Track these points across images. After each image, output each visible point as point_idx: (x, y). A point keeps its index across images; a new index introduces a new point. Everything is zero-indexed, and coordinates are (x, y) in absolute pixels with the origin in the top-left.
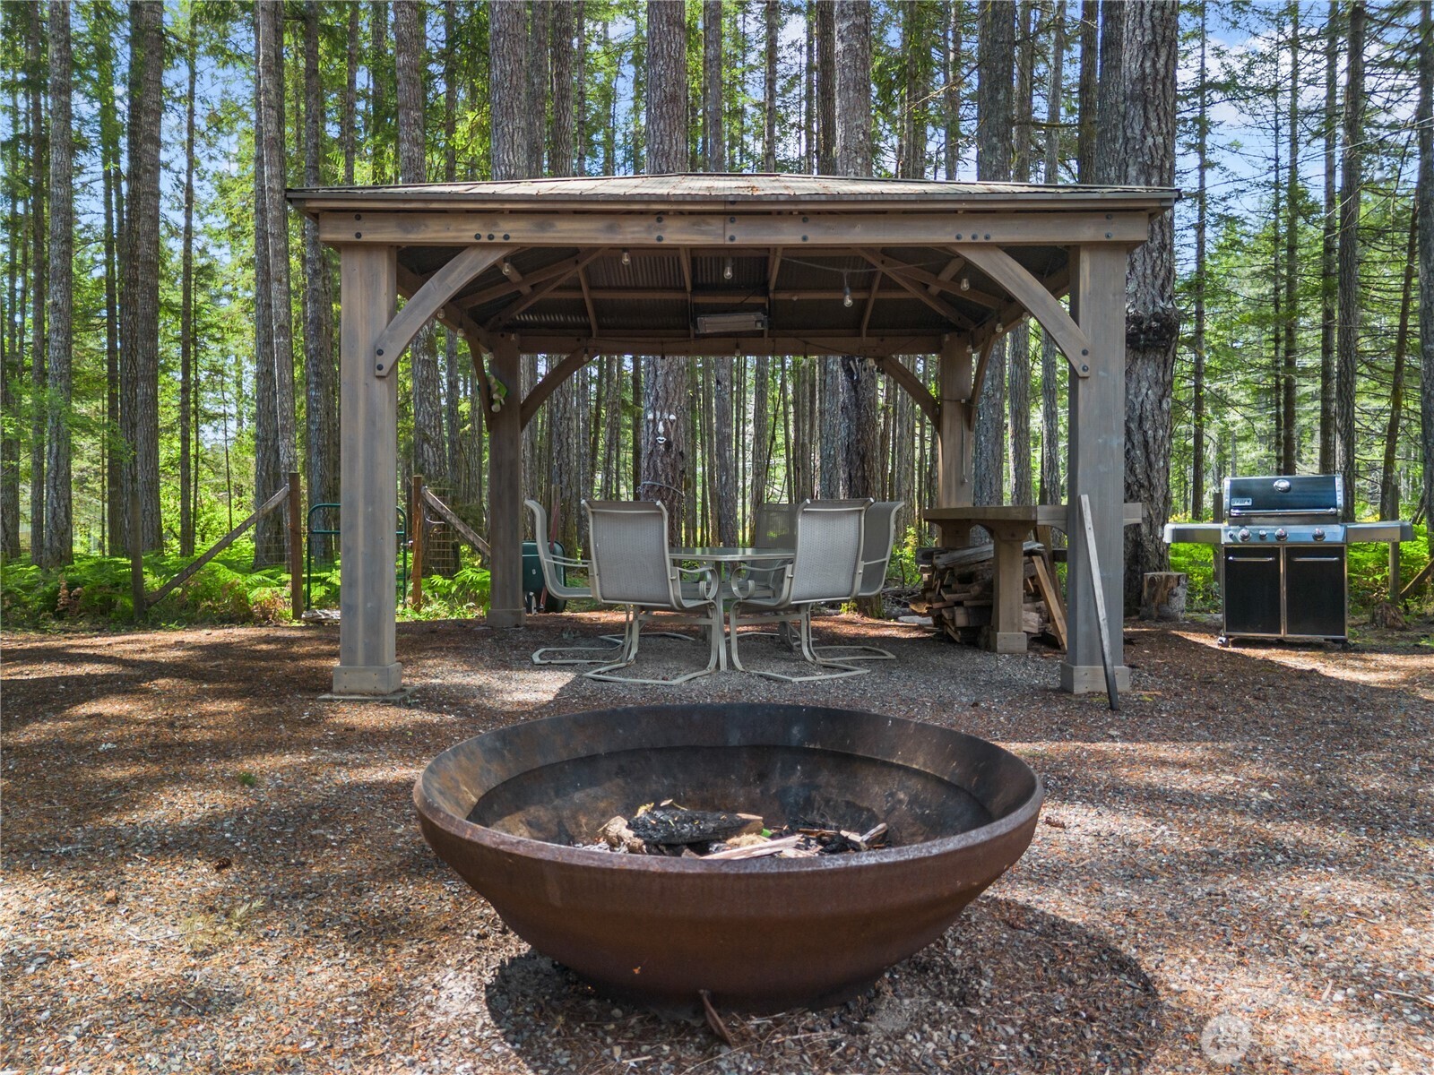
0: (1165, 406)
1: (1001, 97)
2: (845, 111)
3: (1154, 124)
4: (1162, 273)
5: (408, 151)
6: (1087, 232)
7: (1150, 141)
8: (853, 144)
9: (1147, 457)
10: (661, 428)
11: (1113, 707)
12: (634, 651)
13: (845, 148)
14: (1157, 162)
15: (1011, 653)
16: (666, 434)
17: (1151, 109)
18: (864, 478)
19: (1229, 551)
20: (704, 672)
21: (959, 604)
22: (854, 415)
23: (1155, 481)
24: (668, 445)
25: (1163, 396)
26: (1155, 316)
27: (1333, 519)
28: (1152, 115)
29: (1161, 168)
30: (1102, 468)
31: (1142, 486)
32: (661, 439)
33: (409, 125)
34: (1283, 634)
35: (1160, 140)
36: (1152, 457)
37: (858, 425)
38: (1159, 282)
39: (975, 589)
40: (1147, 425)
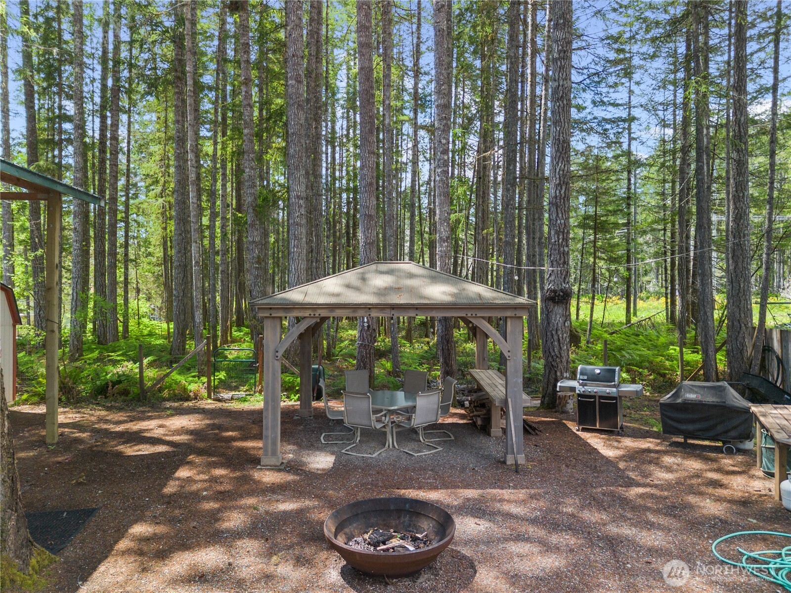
0: (566, 324)
1: (511, 168)
2: (440, 204)
3: (560, 215)
4: (564, 273)
5: (249, 172)
6: (509, 314)
7: (559, 222)
8: (443, 218)
9: (559, 345)
10: (366, 320)
11: (517, 471)
12: (358, 439)
13: (440, 219)
14: (562, 230)
15: (496, 437)
16: (368, 322)
17: (559, 209)
18: (448, 349)
19: (579, 395)
20: (384, 449)
21: (479, 416)
22: (444, 324)
23: (563, 355)
24: (369, 327)
25: (566, 321)
26: (562, 290)
27: (614, 386)
28: (559, 212)
29: (563, 232)
30: (515, 389)
31: (557, 357)
32: (366, 325)
33: (250, 161)
34: (598, 427)
35: (563, 221)
36: (561, 345)
37: (446, 329)
38: (563, 276)
39: (484, 411)
40: (559, 332)
